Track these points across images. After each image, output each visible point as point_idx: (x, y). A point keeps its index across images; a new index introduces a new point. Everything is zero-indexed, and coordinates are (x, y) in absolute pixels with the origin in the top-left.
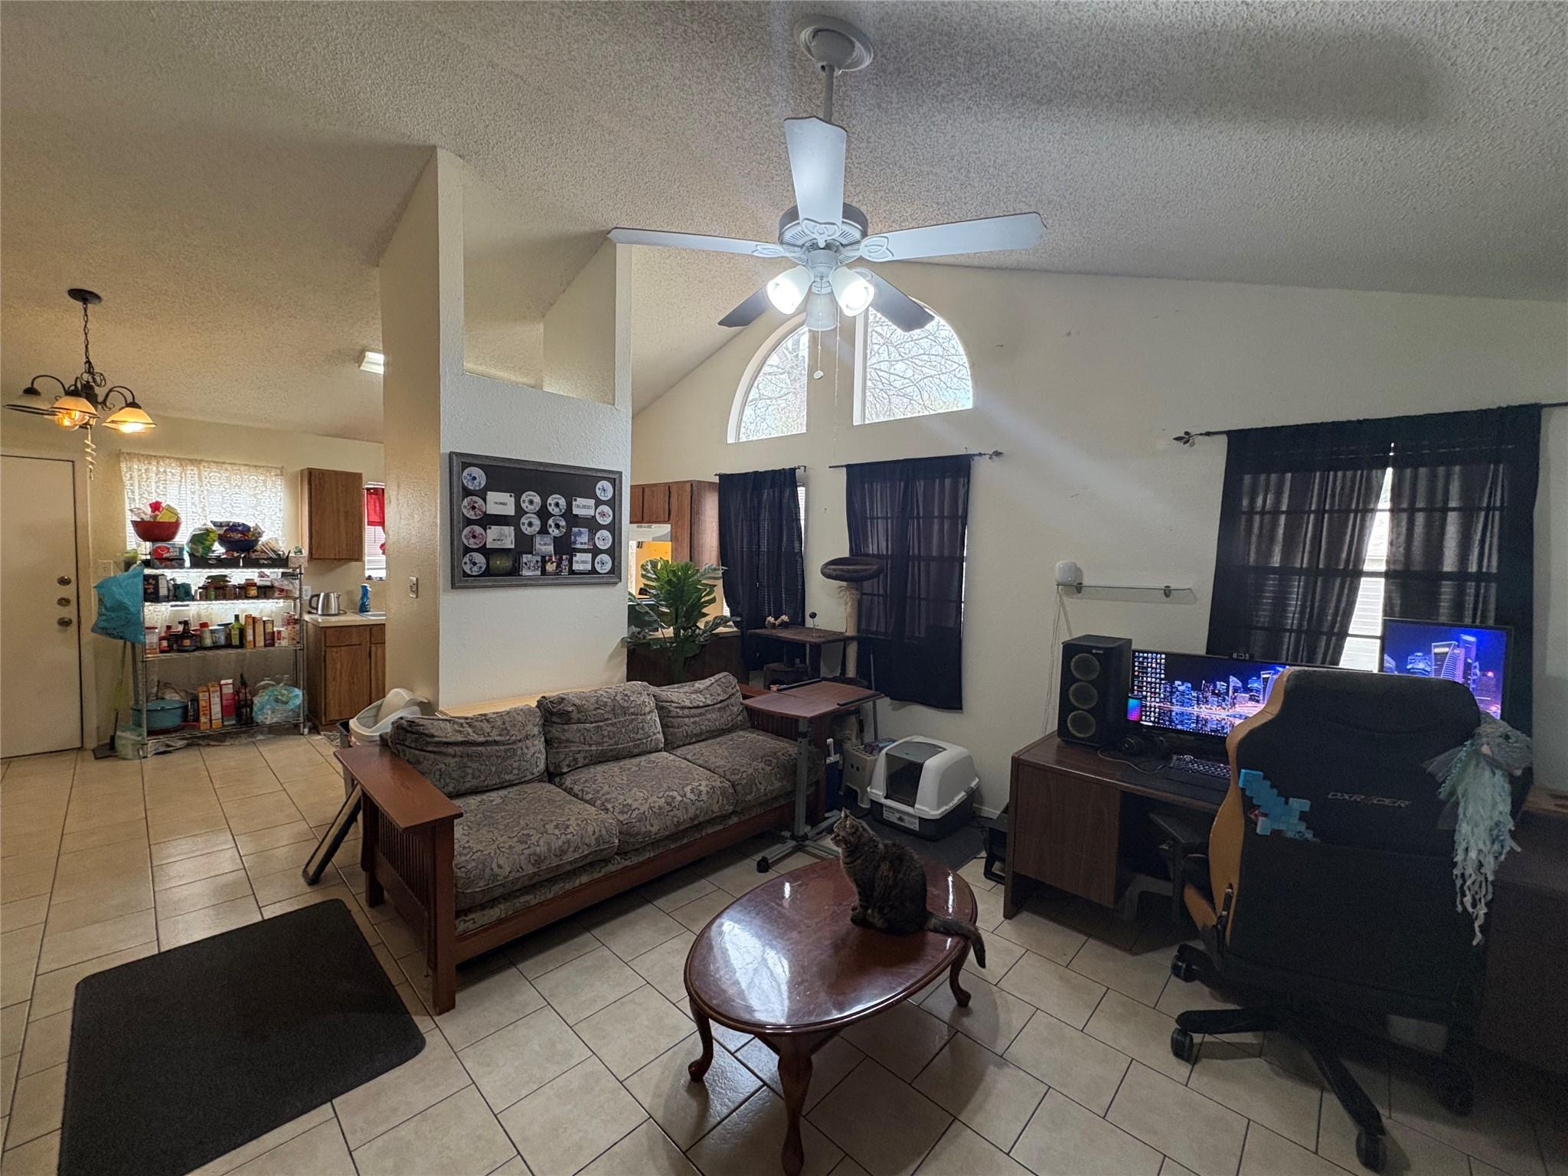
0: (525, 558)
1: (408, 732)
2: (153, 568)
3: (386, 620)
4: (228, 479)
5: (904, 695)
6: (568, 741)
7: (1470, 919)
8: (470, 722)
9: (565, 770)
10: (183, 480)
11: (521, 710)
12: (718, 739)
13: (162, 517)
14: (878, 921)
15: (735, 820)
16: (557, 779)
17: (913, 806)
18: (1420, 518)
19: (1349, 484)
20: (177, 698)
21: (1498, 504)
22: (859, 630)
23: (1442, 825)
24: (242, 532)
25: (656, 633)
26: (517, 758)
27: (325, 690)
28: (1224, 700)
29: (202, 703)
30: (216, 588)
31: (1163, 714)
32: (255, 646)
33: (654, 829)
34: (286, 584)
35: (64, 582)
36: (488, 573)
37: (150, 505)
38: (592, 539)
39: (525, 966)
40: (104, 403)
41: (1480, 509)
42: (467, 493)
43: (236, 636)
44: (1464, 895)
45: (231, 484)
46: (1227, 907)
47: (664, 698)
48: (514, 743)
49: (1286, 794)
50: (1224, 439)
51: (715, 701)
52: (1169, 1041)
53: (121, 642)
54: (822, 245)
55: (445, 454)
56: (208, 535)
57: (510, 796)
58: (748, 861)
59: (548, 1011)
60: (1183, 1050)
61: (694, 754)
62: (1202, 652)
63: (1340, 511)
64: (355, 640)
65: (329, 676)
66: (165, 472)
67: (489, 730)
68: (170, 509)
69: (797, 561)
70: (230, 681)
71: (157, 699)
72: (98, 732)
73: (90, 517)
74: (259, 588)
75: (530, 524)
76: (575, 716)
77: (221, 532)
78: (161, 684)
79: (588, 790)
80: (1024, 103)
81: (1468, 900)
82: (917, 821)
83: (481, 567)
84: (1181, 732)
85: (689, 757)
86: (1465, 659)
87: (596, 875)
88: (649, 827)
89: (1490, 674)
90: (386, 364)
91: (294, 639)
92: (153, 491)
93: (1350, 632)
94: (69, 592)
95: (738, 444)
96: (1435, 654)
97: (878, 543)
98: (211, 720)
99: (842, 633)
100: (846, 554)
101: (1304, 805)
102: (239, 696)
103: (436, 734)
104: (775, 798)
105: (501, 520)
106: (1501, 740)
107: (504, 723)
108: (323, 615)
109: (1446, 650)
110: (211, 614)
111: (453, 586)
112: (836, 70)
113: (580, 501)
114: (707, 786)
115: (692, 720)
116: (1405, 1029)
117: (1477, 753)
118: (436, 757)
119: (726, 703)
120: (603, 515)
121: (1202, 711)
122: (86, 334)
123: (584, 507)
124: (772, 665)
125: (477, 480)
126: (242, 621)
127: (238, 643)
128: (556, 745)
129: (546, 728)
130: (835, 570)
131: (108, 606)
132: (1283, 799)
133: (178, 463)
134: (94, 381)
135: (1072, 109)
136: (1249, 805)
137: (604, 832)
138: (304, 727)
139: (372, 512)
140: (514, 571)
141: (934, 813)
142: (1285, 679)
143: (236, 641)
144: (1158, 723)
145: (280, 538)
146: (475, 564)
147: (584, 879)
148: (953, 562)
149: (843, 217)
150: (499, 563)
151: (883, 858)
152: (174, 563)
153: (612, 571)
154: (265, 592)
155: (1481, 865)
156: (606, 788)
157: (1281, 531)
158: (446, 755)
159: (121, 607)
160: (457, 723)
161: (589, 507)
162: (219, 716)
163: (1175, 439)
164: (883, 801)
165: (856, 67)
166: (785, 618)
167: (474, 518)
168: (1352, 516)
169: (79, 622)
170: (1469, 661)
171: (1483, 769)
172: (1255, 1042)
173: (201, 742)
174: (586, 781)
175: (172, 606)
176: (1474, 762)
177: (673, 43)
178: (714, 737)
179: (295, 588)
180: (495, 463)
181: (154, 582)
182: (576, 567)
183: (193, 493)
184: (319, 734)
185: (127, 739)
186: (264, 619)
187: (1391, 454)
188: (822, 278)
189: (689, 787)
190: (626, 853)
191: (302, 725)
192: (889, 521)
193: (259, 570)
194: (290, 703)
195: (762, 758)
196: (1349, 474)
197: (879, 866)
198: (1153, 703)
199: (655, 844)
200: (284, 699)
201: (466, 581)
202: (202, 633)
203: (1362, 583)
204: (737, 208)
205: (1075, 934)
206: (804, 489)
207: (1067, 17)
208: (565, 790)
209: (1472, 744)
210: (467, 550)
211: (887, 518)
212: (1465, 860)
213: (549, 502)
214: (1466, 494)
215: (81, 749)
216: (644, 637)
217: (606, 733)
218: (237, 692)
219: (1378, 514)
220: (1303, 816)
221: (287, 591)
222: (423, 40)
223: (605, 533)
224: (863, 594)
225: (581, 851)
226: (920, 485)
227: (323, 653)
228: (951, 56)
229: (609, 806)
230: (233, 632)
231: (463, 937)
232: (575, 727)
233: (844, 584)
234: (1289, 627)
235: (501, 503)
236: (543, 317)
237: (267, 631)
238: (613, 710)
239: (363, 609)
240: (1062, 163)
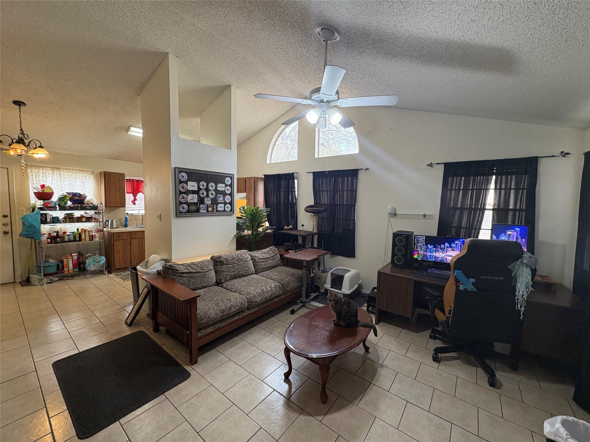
0: (202, 206)
1: (169, 269)
2: (44, 210)
3: (145, 229)
4: (71, 175)
5: (335, 253)
6: (223, 271)
7: (519, 311)
8: (189, 265)
9: (223, 281)
10: (53, 176)
11: (206, 261)
12: (273, 270)
13: (46, 191)
14: (343, 324)
15: (283, 297)
16: (220, 285)
17: (341, 290)
18: (503, 191)
19: (482, 181)
20: (54, 261)
21: (526, 187)
22: (318, 231)
23: (513, 284)
24: (79, 196)
25: (244, 233)
26: (207, 278)
27: (114, 257)
28: (444, 251)
29: (65, 263)
30: (69, 218)
31: (424, 256)
32: (85, 241)
33: (258, 300)
34: (97, 216)
35: (5, 216)
36: (188, 211)
37: (41, 186)
38: (224, 199)
39: (218, 348)
40: (29, 145)
41: (520, 189)
42: (181, 182)
43: (78, 237)
44: (518, 305)
45: (72, 178)
46: (449, 313)
47: (253, 255)
48: (205, 272)
49: (468, 277)
50: (443, 166)
51: (271, 256)
52: (432, 357)
53: (30, 240)
54: (325, 101)
55: (173, 168)
56: (66, 198)
57: (206, 290)
58: (286, 311)
59: (230, 361)
60: (436, 359)
61: (266, 275)
62: (436, 235)
63: (479, 189)
64: (125, 238)
65: (115, 252)
66: (46, 172)
67: (196, 268)
68: (49, 187)
69: (294, 206)
70: (76, 254)
71: (45, 262)
72: (21, 276)
73: (15, 190)
74: (86, 218)
75: (203, 194)
76: (225, 262)
77: (70, 196)
78: (47, 256)
79: (233, 288)
80: (388, 56)
81: (519, 306)
82: (342, 295)
83: (186, 209)
84: (430, 261)
85: (264, 276)
86: (516, 236)
87: (240, 317)
88: (257, 299)
89: (524, 240)
90: (143, 133)
91: (100, 238)
92: (41, 180)
93: (482, 228)
94: (7, 220)
95: (271, 164)
96: (508, 234)
97: (325, 199)
98: (69, 270)
99: (312, 232)
100: (313, 204)
101: (474, 280)
102: (79, 260)
103: (179, 270)
104: (295, 289)
105: (193, 192)
106: (529, 258)
107: (201, 266)
108: (111, 228)
109: (511, 233)
110: (66, 228)
111: (176, 216)
112: (328, 41)
113: (220, 185)
114: (274, 285)
115: (264, 263)
116: (499, 347)
117: (523, 262)
118: (180, 278)
119: (274, 257)
120: (228, 190)
121: (437, 254)
122: (20, 118)
123: (221, 187)
124: (287, 244)
125: (184, 177)
126: (80, 231)
127: (78, 240)
128: (219, 273)
129: (215, 267)
130: (309, 210)
131: (27, 225)
132: (467, 279)
133: (51, 169)
134: (24, 137)
135: (404, 59)
136: (457, 281)
137: (243, 301)
138: (105, 271)
139: (128, 188)
140: (198, 210)
141: (348, 292)
142: (468, 242)
143: (78, 239)
144: (423, 259)
145: (93, 199)
146: (184, 208)
147: (237, 318)
148: (351, 206)
149: (336, 93)
150: (193, 208)
151: (344, 304)
152: (53, 208)
153: (231, 210)
154: (89, 219)
155: (523, 295)
156: (239, 287)
157: (461, 196)
158: (183, 277)
159: (32, 226)
160: (185, 266)
161: (223, 187)
162: (72, 268)
163: (427, 165)
164: (330, 289)
165: (335, 40)
166: (291, 227)
167: (183, 191)
168: (483, 191)
169: (12, 233)
170: (518, 236)
171: (524, 267)
172: (456, 355)
173: (64, 278)
174: (231, 285)
175: (50, 226)
176: (521, 266)
177: (268, 26)
178: (271, 269)
179: (100, 218)
180: (190, 171)
181: (45, 216)
182: (219, 209)
183: (57, 181)
184: (112, 274)
185: (35, 277)
186: (89, 230)
187: (495, 171)
188: (324, 112)
189: (268, 286)
190: (249, 309)
191: (104, 270)
192: (329, 192)
193: (84, 211)
194: (101, 262)
195: (290, 275)
196: (482, 177)
197: (343, 306)
198: (421, 252)
199: (258, 305)
200: (98, 261)
201: (181, 214)
202: (64, 236)
203: (485, 212)
204: (275, 79)
205: (398, 328)
206: (297, 180)
207: (408, 34)
208: (224, 288)
209: (521, 260)
210: (181, 203)
211: (328, 191)
212: (518, 294)
213: (209, 185)
214: (517, 184)
215: (14, 282)
216: (241, 234)
217: (236, 268)
218: (78, 259)
219: (490, 190)
220: (473, 284)
221: (97, 219)
222: (169, 16)
223: (228, 197)
224: (319, 218)
225: (236, 308)
226: (340, 180)
227: (113, 243)
228: (367, 40)
229: (242, 293)
230: (76, 235)
231: (200, 338)
232: (225, 266)
233: (313, 214)
234: (463, 227)
235: (193, 186)
236: (200, 115)
237: (90, 235)
238: (238, 260)
239: (126, 226)
240: (397, 74)
